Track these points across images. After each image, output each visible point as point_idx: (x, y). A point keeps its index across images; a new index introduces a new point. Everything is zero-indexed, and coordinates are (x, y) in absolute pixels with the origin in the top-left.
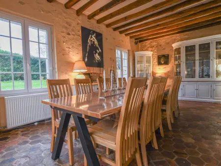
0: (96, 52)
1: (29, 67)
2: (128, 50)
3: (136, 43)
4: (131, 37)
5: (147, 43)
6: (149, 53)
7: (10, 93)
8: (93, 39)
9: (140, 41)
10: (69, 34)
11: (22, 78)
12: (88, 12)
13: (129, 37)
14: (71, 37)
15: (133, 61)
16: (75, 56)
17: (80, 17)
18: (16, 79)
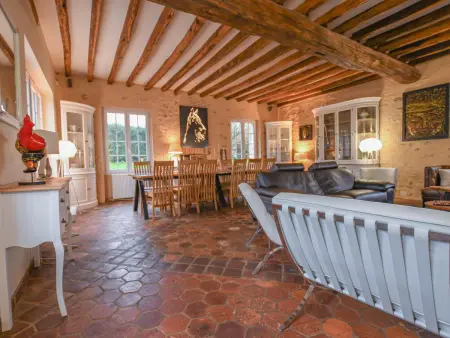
0: (198, 130)
1: (130, 151)
2: (257, 121)
3: (270, 109)
4: (259, 103)
5: (288, 108)
6: (288, 124)
7: (115, 172)
8: (195, 116)
9: (279, 105)
10: (166, 116)
11: (124, 159)
12: (187, 89)
13: (255, 103)
14: (168, 118)
15: (262, 135)
16: (173, 137)
17: (179, 96)
18: (120, 161)
